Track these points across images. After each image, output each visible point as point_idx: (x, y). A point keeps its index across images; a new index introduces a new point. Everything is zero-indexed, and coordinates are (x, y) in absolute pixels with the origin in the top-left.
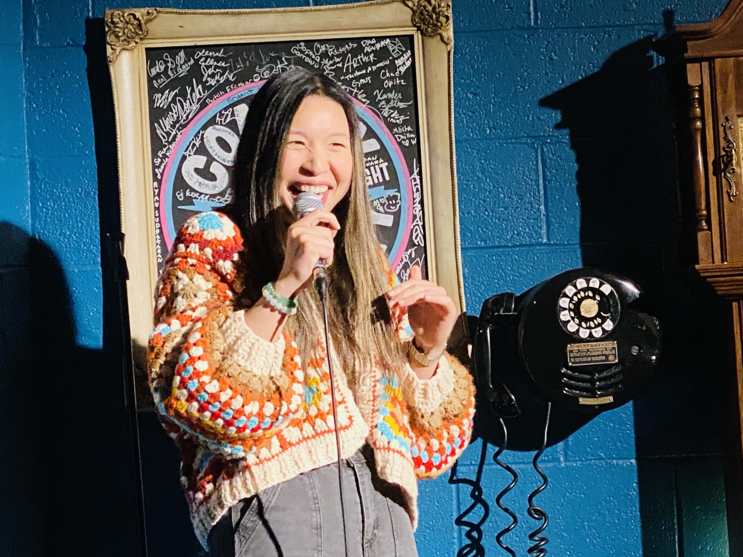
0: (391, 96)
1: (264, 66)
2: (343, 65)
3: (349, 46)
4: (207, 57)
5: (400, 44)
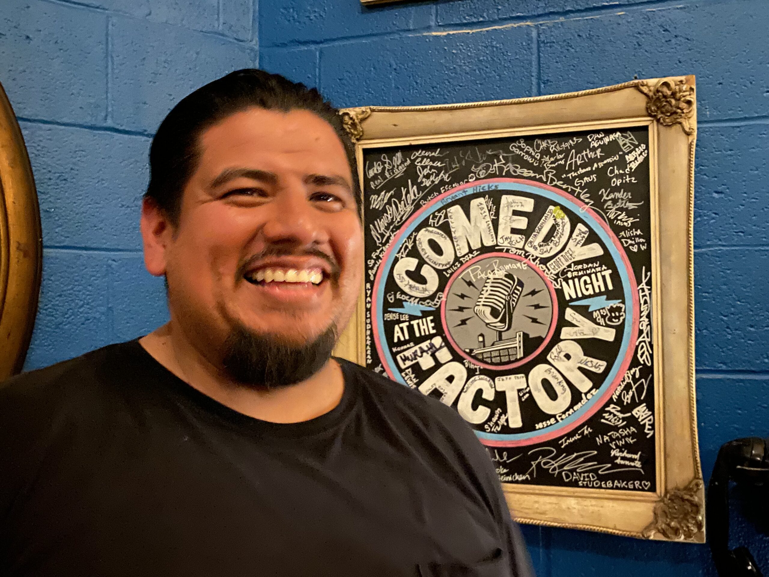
0: (618, 195)
1: (480, 164)
2: (566, 162)
3: (573, 141)
4: (423, 157)
5: (632, 137)
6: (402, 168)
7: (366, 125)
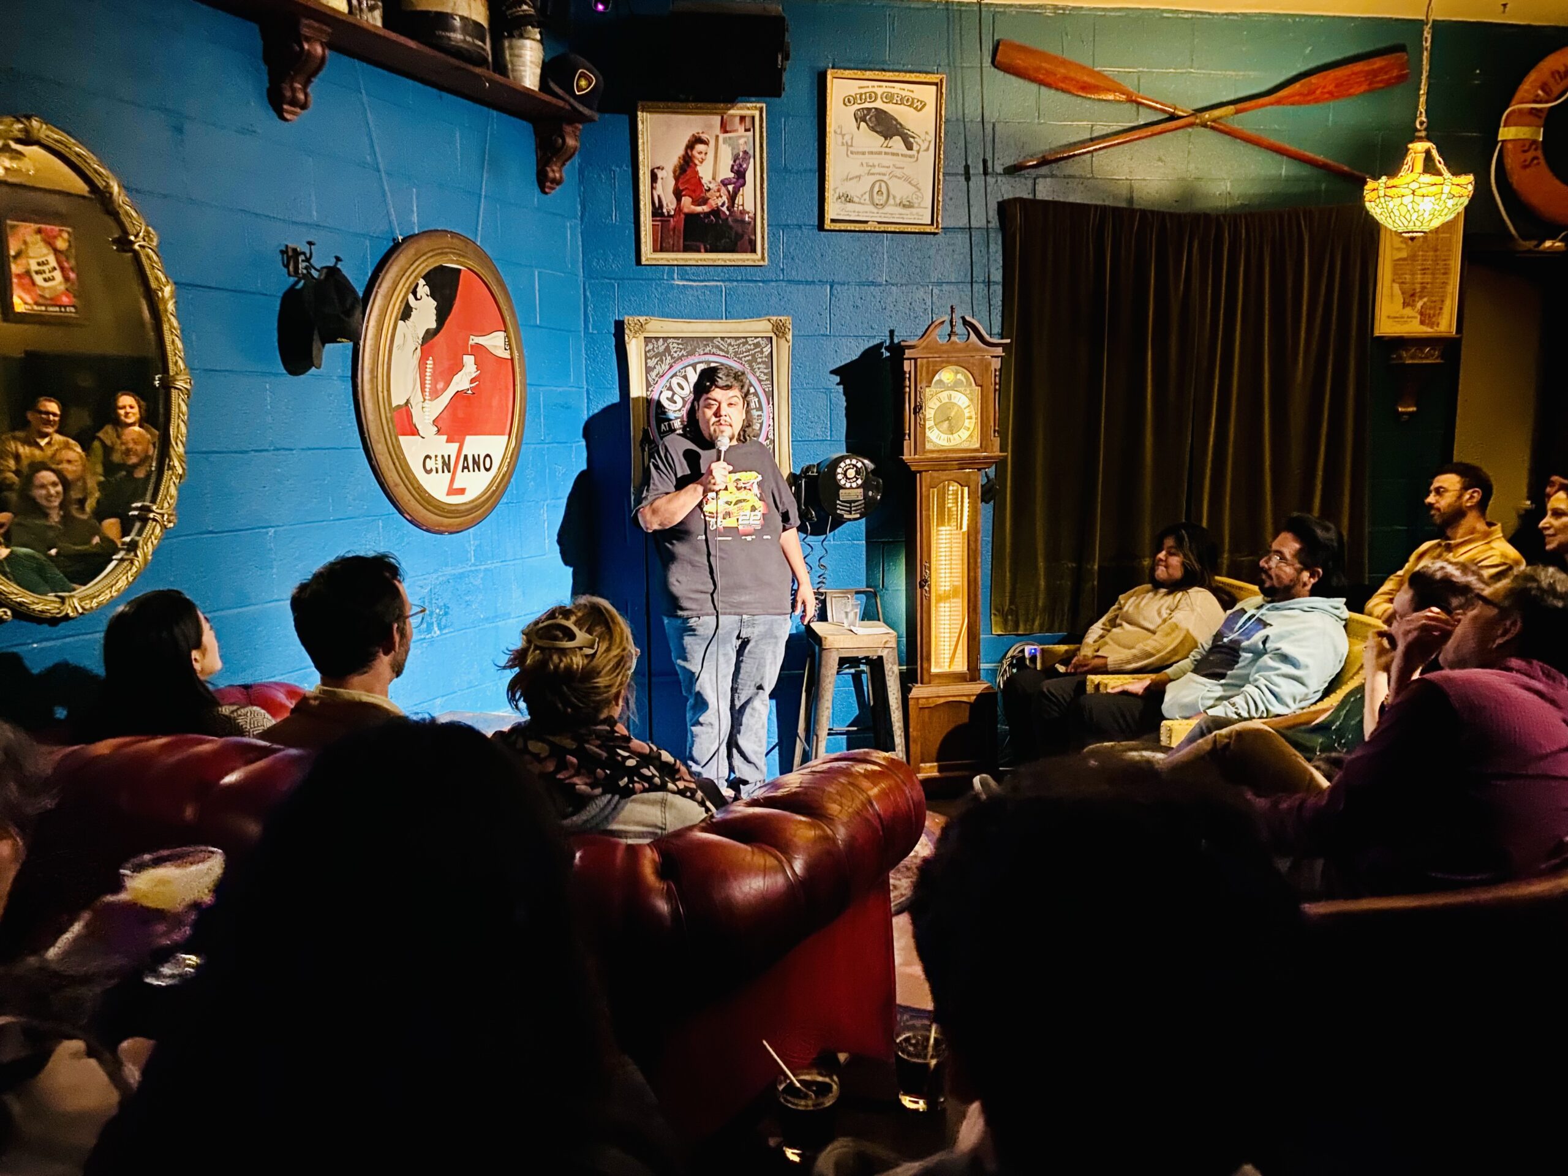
0: (760, 366)
1: (700, 348)
2: (738, 350)
3: (742, 340)
4: (673, 343)
5: (766, 340)
6: (663, 347)
7: (647, 326)
